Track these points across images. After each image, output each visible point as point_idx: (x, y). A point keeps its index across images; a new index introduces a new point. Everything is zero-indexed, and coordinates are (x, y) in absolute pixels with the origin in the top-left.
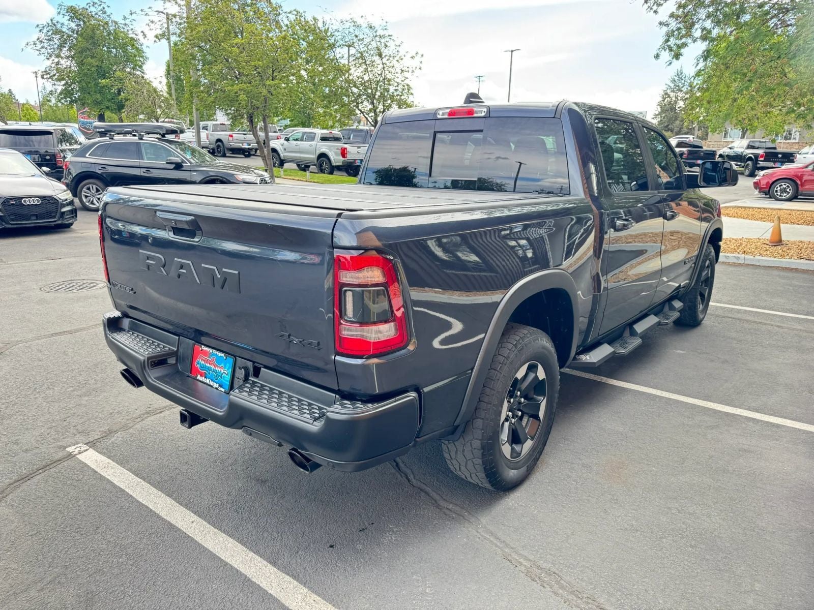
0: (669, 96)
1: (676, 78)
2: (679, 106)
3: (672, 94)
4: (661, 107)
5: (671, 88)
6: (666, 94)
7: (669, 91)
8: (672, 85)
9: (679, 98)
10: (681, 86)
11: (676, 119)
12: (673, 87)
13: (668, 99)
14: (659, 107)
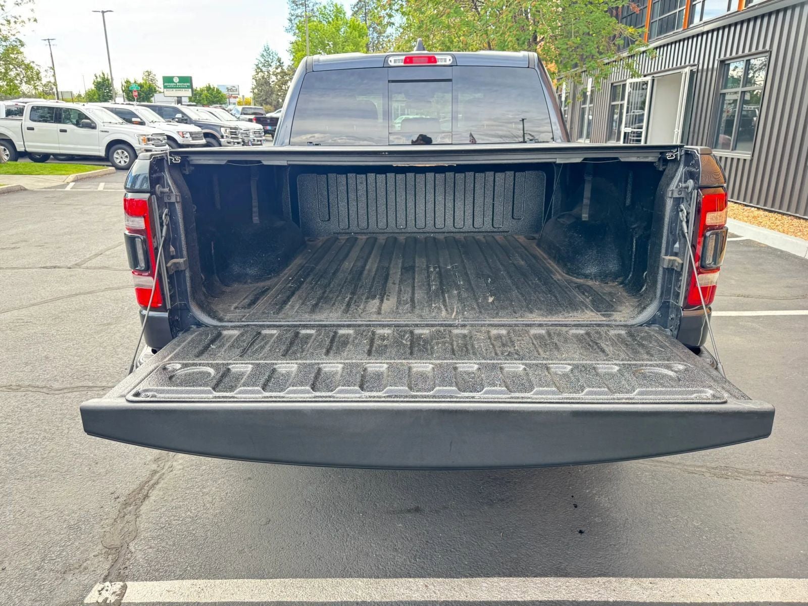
0: (262, 71)
1: (265, 54)
2: (272, 80)
3: (264, 69)
4: (256, 80)
5: (261, 63)
6: (259, 68)
7: (260, 65)
8: (262, 60)
9: (271, 73)
10: (270, 61)
11: (272, 93)
12: (263, 62)
13: (261, 74)
14: (254, 81)
